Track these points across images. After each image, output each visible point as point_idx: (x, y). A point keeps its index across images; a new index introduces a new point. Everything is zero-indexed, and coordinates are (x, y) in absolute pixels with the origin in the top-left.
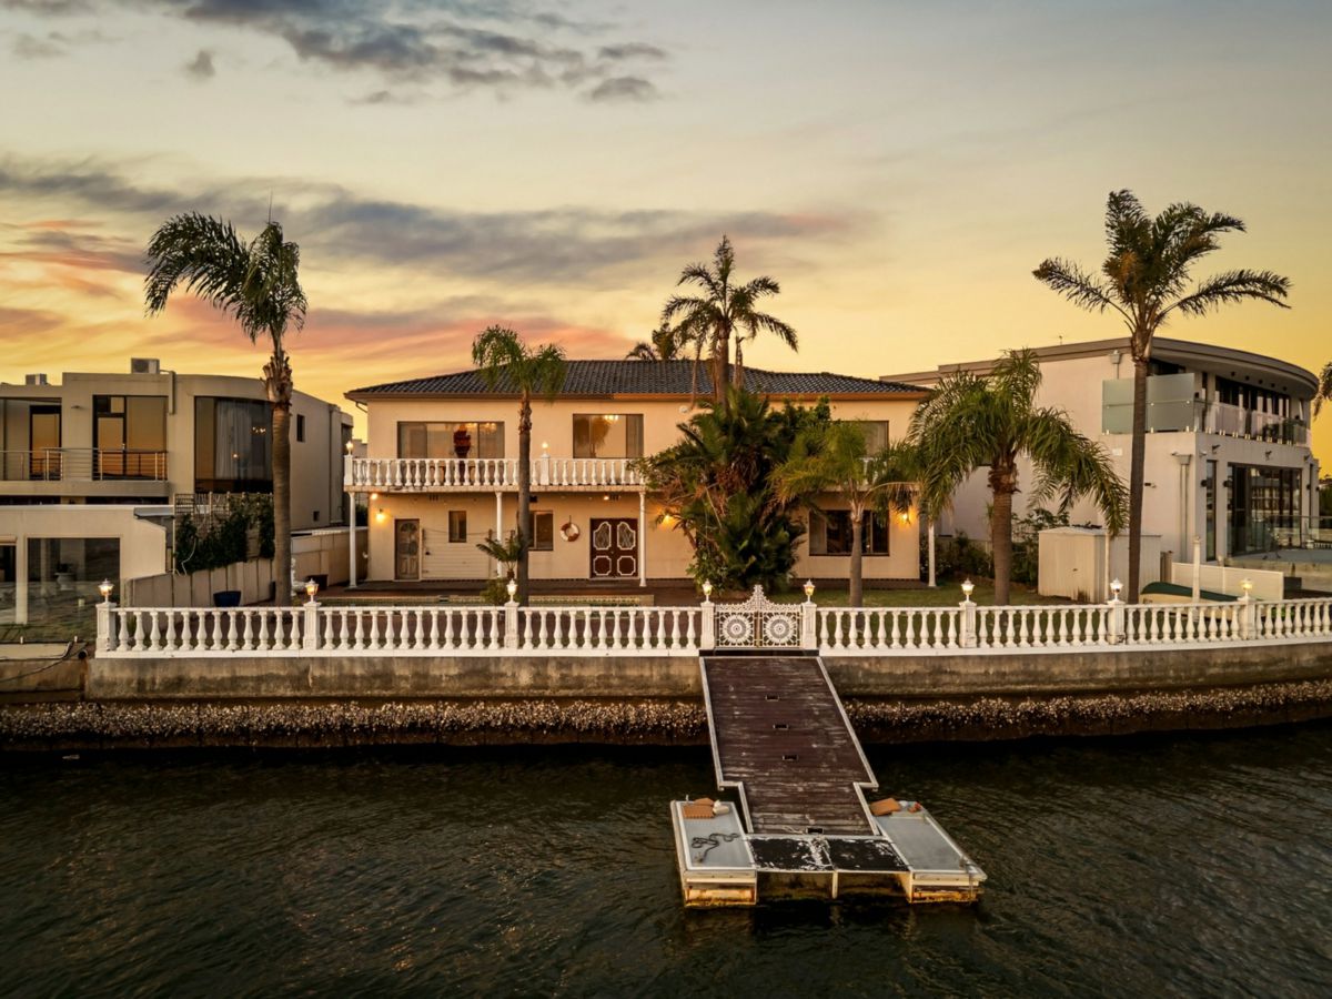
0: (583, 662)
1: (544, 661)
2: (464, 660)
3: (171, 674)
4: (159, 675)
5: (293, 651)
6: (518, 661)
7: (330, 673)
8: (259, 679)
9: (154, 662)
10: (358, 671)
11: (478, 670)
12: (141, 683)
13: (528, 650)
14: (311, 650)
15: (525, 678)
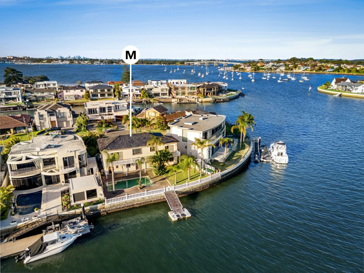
0: (153, 196)
1: (149, 196)
2: (142, 198)
3: (113, 205)
4: (112, 205)
5: (125, 200)
6: (147, 197)
7: (129, 201)
8: (122, 203)
9: (111, 204)
10: (131, 201)
11: (143, 198)
12: (110, 206)
13: (148, 195)
14: (127, 199)
15: (148, 198)
